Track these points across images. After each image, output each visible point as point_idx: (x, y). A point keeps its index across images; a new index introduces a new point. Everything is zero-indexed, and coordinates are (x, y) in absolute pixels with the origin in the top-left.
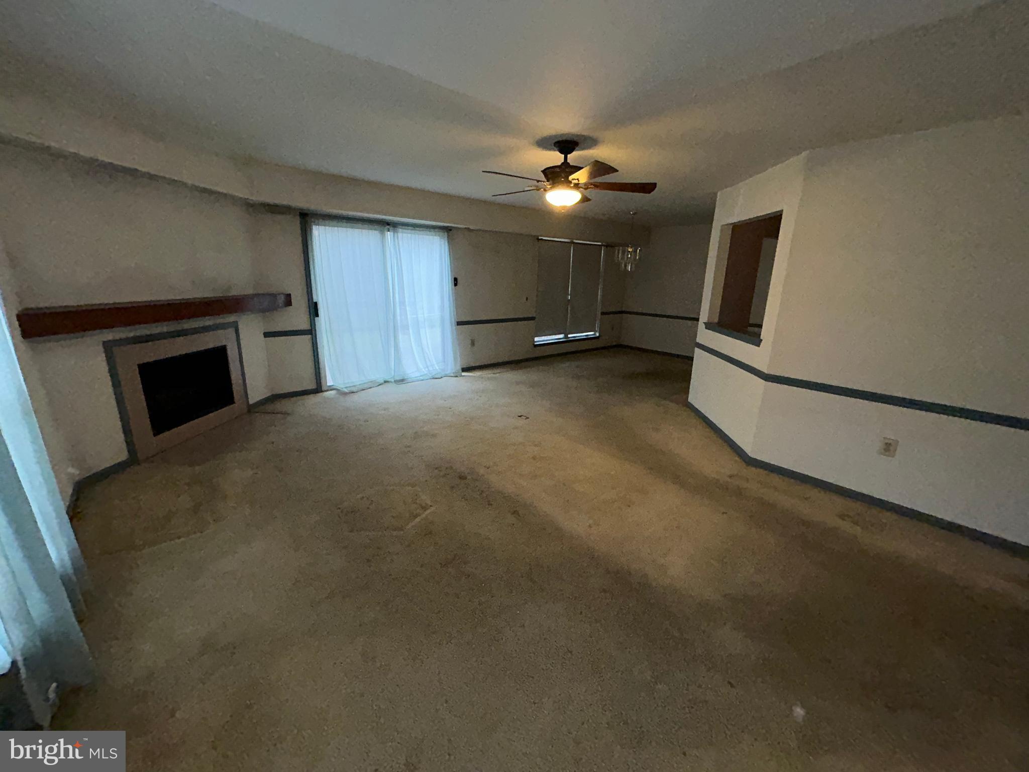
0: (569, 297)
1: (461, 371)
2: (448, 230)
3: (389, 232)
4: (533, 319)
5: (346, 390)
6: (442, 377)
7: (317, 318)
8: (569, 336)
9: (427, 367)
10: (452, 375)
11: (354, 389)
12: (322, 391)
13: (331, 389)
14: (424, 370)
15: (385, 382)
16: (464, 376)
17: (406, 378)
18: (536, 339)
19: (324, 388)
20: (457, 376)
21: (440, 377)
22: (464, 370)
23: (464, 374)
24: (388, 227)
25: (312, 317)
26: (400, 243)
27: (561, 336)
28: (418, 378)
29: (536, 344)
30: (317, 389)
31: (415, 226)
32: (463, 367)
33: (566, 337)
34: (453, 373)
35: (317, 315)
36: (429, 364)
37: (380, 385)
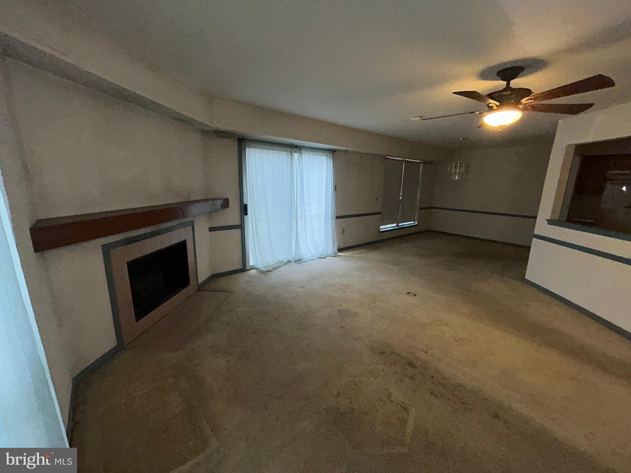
0: (401, 197)
1: (337, 252)
2: (332, 151)
3: (296, 154)
4: (379, 213)
5: (264, 269)
6: (325, 258)
7: (246, 216)
8: (400, 224)
9: (316, 248)
10: (332, 255)
11: (269, 268)
12: (246, 270)
13: (252, 268)
14: (312, 251)
15: (289, 261)
16: (340, 256)
17: (302, 258)
18: (381, 227)
19: (248, 268)
20: (336, 256)
21: (324, 257)
22: (340, 250)
23: (339, 254)
24: (296, 149)
25: (242, 215)
26: (303, 160)
27: (395, 225)
28: (310, 258)
29: (381, 230)
30: (243, 268)
31: (313, 149)
32: (338, 248)
33: (398, 224)
34: (333, 254)
35: (246, 214)
36: (317, 247)
37: (286, 264)
